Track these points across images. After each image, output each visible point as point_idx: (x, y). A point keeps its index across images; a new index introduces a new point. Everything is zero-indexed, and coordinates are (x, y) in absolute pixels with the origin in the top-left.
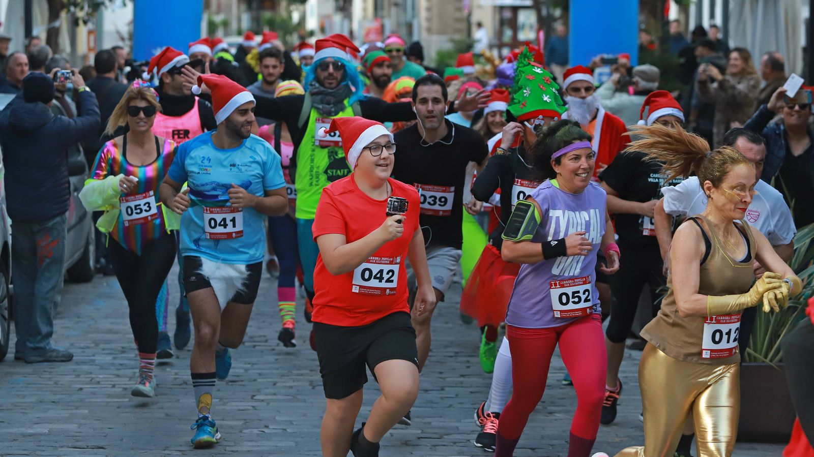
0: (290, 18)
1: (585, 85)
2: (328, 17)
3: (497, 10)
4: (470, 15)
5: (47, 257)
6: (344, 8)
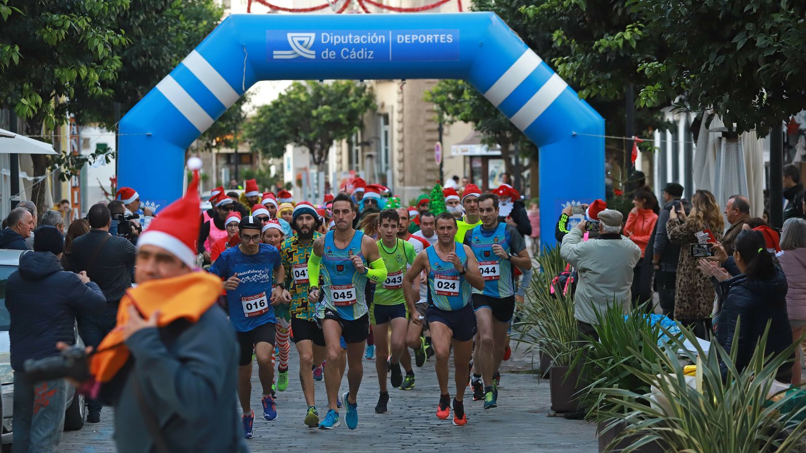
0: (269, 171)
2: (305, 169)
3: (468, 160)
4: (441, 165)
5: (42, 405)
6: (320, 161)
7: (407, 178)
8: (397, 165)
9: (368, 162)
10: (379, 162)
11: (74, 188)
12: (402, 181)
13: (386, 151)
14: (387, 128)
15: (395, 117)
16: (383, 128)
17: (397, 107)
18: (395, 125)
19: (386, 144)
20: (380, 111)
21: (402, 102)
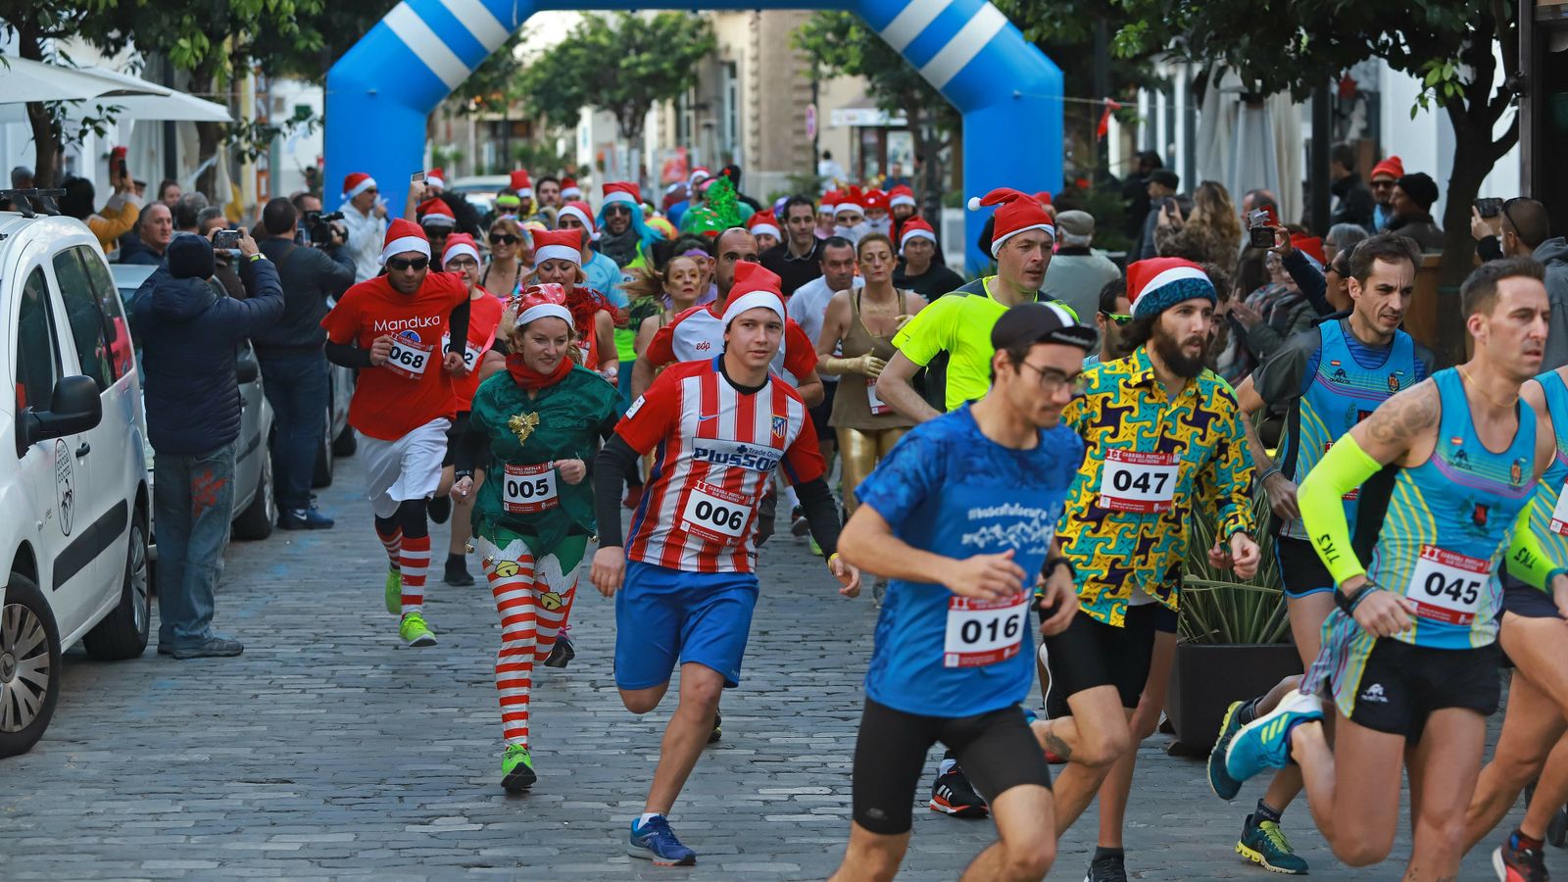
0: (554, 147)
1: (851, 214)
2: (610, 145)
3: (856, 132)
4: (816, 140)
5: (207, 504)
6: (633, 133)
7: (765, 157)
8: (748, 140)
9: (705, 134)
10: (721, 135)
11: (260, 173)
12: (757, 163)
13: (733, 118)
14: (735, 83)
15: (746, 67)
16: (728, 83)
17: (749, 52)
18: (746, 78)
19: (733, 107)
20: (723, 57)
21: (756, 44)
